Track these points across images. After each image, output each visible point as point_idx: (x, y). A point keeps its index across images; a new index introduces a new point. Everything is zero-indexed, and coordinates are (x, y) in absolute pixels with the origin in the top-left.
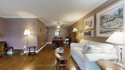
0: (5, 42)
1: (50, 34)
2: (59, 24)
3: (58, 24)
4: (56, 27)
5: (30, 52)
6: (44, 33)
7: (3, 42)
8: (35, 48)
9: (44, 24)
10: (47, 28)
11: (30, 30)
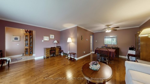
0: (60, 47)
1: (96, 41)
2: (109, 27)
3: (107, 27)
4: (105, 32)
5: (71, 57)
6: (87, 40)
7: (59, 47)
8: (74, 54)
9: (86, 30)
10: (93, 34)
11: (72, 38)
